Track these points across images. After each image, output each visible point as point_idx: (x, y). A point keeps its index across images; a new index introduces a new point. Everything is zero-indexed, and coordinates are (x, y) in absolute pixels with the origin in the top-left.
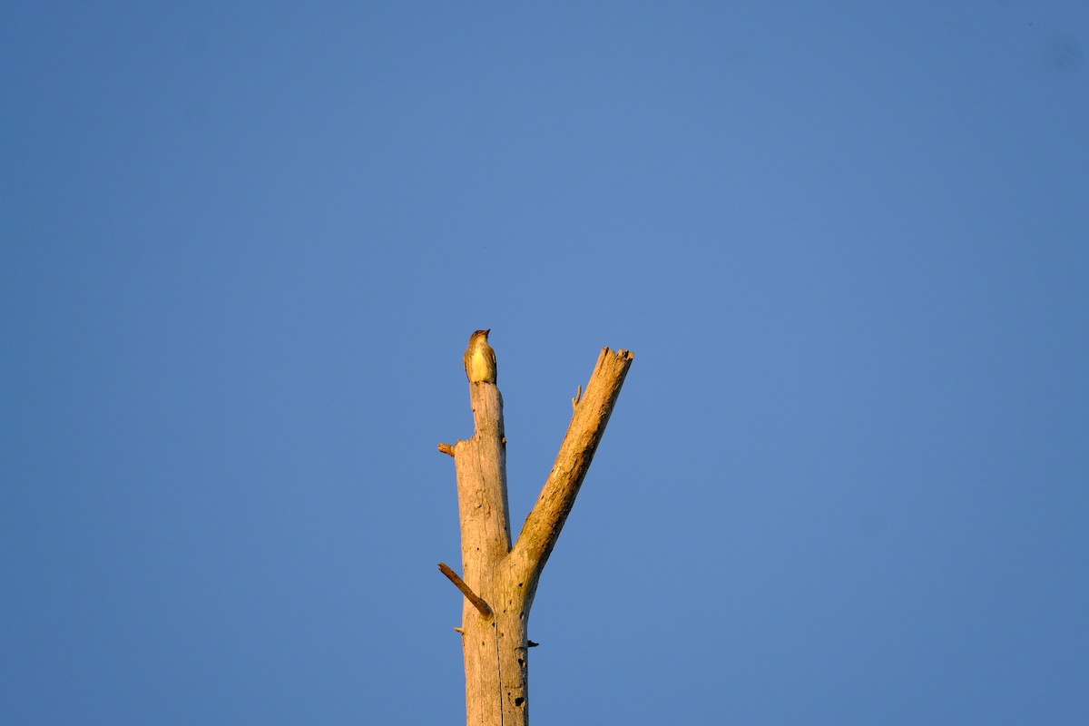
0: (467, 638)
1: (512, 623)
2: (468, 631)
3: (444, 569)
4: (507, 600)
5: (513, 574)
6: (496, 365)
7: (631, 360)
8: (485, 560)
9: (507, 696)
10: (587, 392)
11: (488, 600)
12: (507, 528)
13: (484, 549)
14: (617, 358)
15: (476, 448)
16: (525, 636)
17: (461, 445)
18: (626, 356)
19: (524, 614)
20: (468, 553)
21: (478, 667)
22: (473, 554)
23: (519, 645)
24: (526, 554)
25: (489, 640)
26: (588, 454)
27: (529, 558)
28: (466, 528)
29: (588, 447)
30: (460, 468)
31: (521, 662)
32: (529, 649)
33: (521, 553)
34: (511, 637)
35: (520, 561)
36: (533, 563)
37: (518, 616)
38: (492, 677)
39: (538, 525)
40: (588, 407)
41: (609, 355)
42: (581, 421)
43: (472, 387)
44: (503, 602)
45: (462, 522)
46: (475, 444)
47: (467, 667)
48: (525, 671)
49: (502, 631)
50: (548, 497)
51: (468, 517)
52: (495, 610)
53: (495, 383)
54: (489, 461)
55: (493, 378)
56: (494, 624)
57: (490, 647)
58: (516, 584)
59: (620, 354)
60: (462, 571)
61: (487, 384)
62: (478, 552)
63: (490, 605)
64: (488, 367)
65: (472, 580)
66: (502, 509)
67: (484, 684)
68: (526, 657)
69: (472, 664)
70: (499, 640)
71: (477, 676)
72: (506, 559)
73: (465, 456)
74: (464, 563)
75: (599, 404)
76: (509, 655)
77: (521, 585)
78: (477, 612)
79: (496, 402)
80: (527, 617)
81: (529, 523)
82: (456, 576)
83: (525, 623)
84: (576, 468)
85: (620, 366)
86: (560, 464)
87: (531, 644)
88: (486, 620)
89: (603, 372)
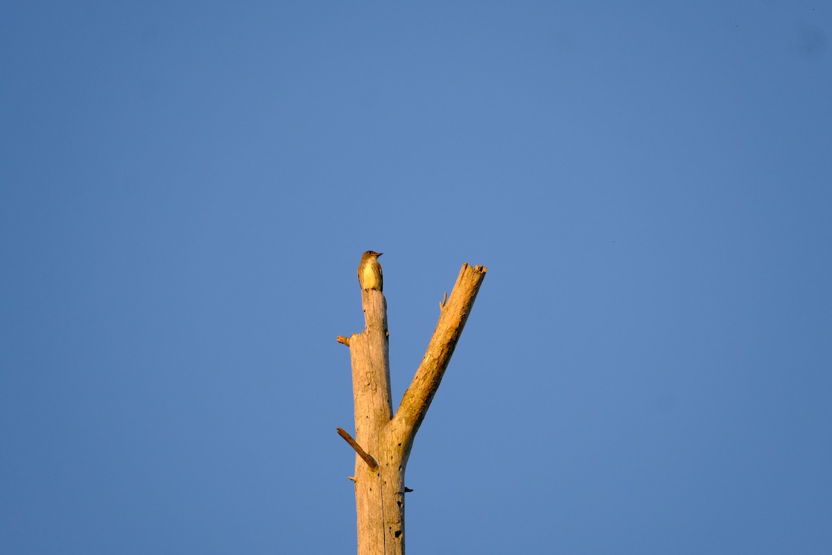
0: (358, 485)
1: (393, 474)
2: (359, 480)
3: (341, 432)
4: (389, 456)
5: (394, 436)
6: (382, 276)
7: (484, 273)
8: (372, 426)
9: (389, 529)
10: (451, 297)
11: (375, 456)
12: (389, 401)
13: (372, 417)
14: (474, 272)
15: (366, 340)
16: (403, 484)
17: (354, 337)
18: (481, 270)
19: (402, 467)
20: (360, 421)
21: (366, 507)
22: (363, 421)
23: (399, 490)
24: (404, 421)
25: (375, 486)
26: (452, 345)
27: (406, 423)
28: (358, 401)
29: (451, 339)
30: (354, 355)
31: (399, 503)
32: (406, 494)
33: (400, 420)
34: (392, 484)
35: (399, 426)
36: (409, 428)
37: (397, 468)
38: (377, 515)
39: (413, 399)
40: (452, 309)
41: (468, 269)
42: (446, 319)
43: (363, 293)
44: (386, 457)
45: (355, 396)
46: (365, 336)
47: (358, 507)
48: (402, 510)
49: (385, 480)
50: (421, 377)
51: (360, 393)
52: (380, 464)
53: (381, 290)
54: (376, 350)
55: (380, 287)
56: (379, 475)
57: (376, 492)
58: (396, 444)
59: (477, 269)
60: (355, 434)
61: (374, 291)
62: (367, 419)
63: (377, 460)
64: (376, 278)
65: (363, 441)
66: (386, 387)
67: (371, 520)
68: (403, 500)
69: (362, 505)
70: (383, 487)
71: (366, 514)
72: (388, 425)
73: (358, 346)
74: (356, 428)
75: (460, 306)
76: (390, 498)
77: (400, 445)
78: (366, 465)
79: (381, 304)
80: (404, 469)
81: (406, 397)
82: (350, 438)
83: (403, 474)
84: (443, 356)
85: (477, 278)
86: (430, 353)
87: (407, 490)
88: (373, 471)
89: (463, 282)
